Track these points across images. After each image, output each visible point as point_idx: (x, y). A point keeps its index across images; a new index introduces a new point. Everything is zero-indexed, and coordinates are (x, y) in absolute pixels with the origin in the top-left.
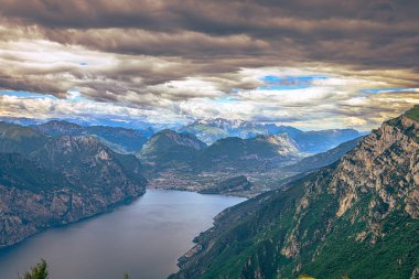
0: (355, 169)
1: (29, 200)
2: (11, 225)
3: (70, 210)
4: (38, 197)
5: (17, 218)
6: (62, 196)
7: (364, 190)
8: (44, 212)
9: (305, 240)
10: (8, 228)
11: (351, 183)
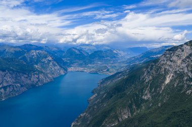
0: (172, 64)
1: (22, 77)
2: (16, 87)
3: (39, 81)
4: (26, 76)
5: (18, 85)
6: (36, 75)
7: (178, 72)
8: (29, 82)
9: (153, 93)
10: (15, 89)
11: (171, 69)
